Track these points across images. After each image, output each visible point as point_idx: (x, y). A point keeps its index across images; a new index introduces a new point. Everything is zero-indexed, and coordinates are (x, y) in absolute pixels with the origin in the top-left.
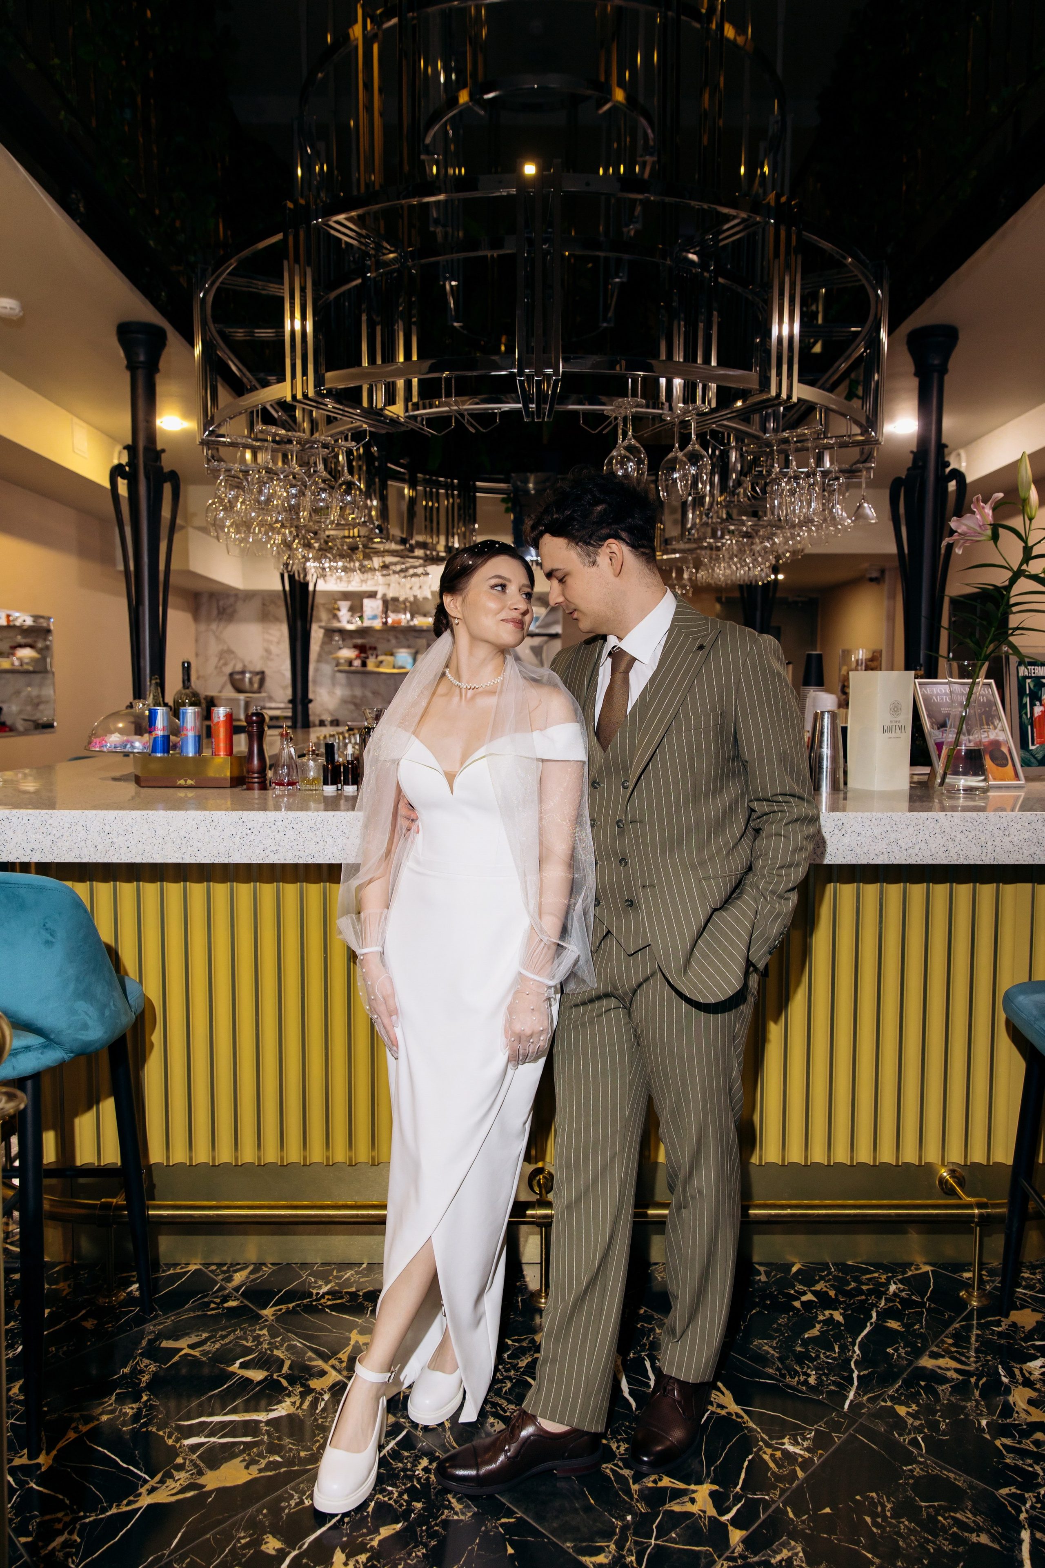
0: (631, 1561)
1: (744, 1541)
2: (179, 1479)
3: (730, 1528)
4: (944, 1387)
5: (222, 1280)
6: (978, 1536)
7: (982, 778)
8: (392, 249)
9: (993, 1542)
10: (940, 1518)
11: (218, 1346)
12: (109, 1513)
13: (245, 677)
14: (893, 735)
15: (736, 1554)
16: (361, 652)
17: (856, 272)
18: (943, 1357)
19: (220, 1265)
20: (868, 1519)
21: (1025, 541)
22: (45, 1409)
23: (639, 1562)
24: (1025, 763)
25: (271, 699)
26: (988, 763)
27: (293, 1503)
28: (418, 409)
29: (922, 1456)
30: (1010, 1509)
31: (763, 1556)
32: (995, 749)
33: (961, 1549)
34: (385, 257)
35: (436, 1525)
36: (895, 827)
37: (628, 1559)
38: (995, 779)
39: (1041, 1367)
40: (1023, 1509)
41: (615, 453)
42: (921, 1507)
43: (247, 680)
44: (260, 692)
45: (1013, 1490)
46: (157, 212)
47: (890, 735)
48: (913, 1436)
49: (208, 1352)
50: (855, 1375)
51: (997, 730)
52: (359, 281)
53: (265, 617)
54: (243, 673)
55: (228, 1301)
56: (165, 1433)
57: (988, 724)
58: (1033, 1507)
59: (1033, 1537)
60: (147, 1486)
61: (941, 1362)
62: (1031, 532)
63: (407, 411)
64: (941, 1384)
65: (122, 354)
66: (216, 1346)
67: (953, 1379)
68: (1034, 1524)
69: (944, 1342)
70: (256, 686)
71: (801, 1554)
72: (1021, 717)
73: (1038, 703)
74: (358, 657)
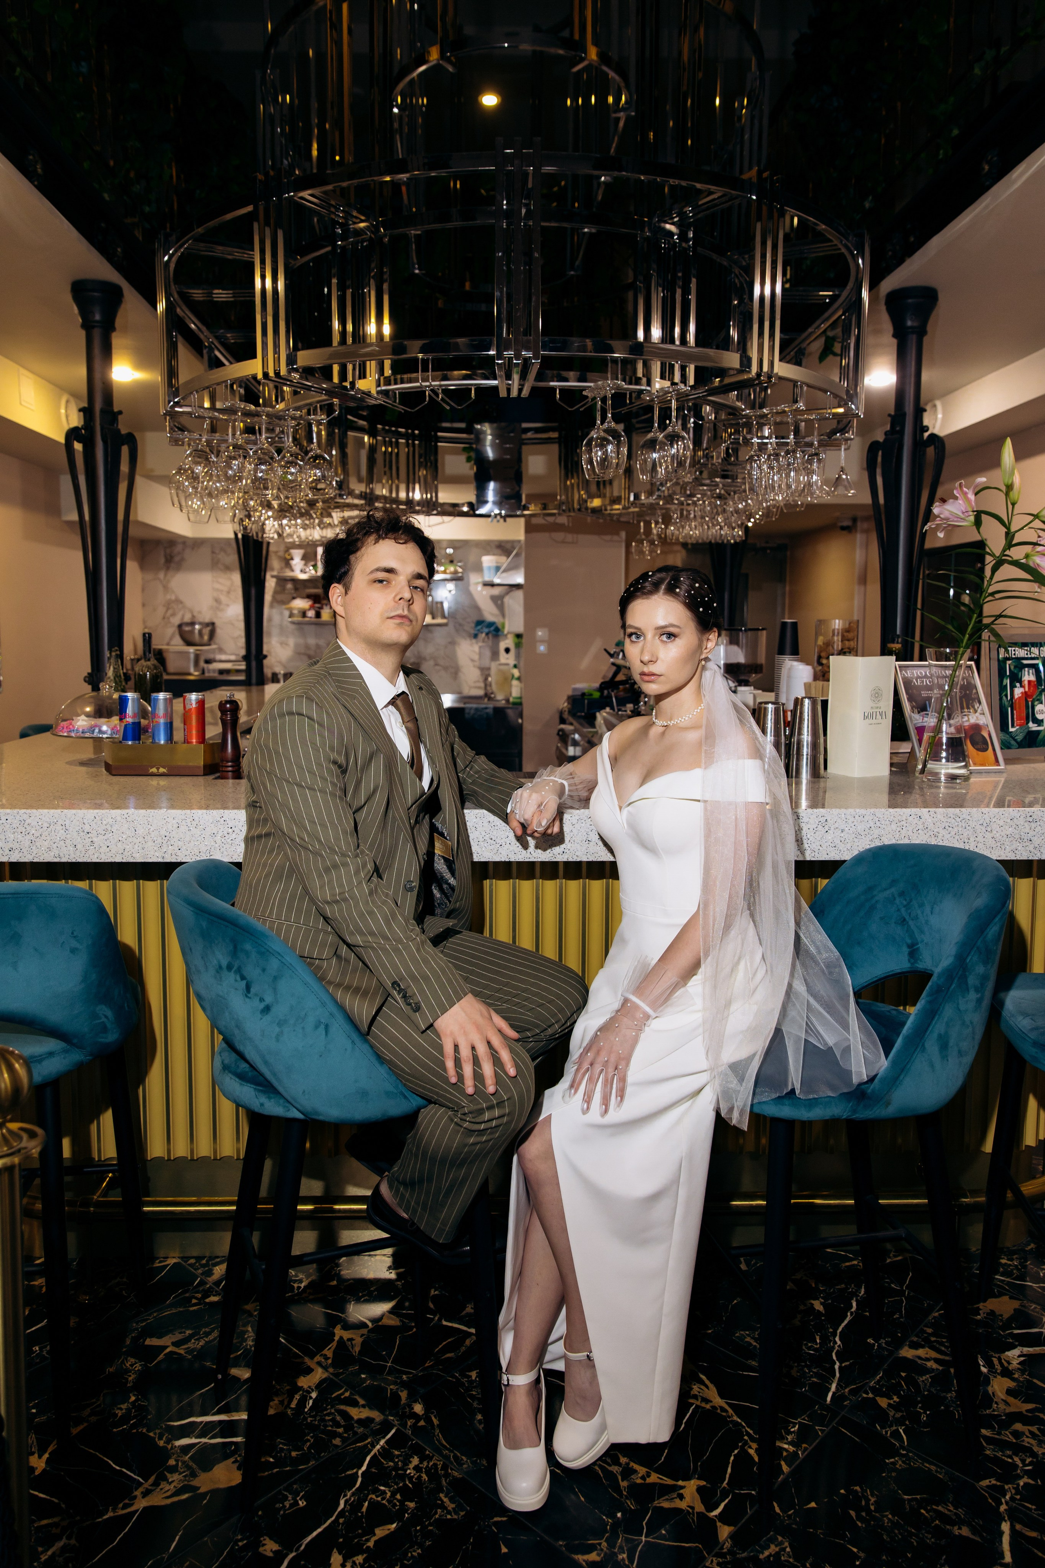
0: (623, 1559)
1: (732, 1536)
2: (173, 1482)
3: (719, 1524)
4: (924, 1378)
5: (202, 1274)
6: (960, 1528)
7: (963, 764)
8: (363, 218)
9: (973, 1534)
10: (922, 1511)
11: (202, 1343)
12: (105, 1517)
13: (194, 629)
14: (874, 721)
15: (725, 1550)
16: (315, 602)
17: (835, 242)
18: (923, 1347)
19: (199, 1258)
20: (853, 1513)
21: (1008, 528)
22: (34, 1411)
23: (631, 1559)
24: (1005, 746)
25: (221, 650)
26: (969, 748)
27: (287, 1504)
28: (390, 384)
29: (904, 1448)
30: (990, 1501)
31: (751, 1551)
32: (975, 735)
33: (943, 1542)
34: (356, 226)
35: (430, 1525)
36: (878, 824)
37: (620, 1557)
38: (975, 764)
39: (1019, 1356)
40: (1003, 1500)
41: (594, 434)
42: (904, 1500)
43: (197, 632)
44: (209, 645)
45: (994, 1482)
46: (112, 163)
47: (871, 721)
48: (894, 1428)
49: (193, 1350)
50: (837, 1367)
51: (977, 714)
52: (329, 249)
53: (215, 565)
54: (193, 624)
55: (209, 1296)
56: (155, 1434)
57: (968, 708)
58: (1012, 1499)
59: (1012, 1528)
60: (141, 1489)
61: (921, 1352)
62: (1014, 517)
63: (379, 385)
64: (922, 1376)
65: (76, 310)
66: (201, 1344)
67: (933, 1369)
68: (1014, 1515)
69: (925, 1332)
70: (206, 638)
71: (788, 1549)
72: (1001, 699)
73: (1018, 685)
74: (312, 607)
